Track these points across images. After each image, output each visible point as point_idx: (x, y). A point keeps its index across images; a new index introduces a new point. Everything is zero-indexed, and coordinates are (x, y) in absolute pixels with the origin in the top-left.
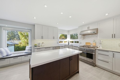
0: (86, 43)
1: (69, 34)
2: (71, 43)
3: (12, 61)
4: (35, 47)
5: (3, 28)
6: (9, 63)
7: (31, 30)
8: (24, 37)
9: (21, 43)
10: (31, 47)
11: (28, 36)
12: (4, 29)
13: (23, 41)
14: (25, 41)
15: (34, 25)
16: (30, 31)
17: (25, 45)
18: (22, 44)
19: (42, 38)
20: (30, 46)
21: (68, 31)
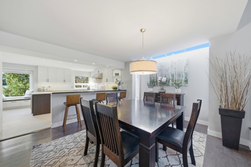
1: (90, 77)
7: (33, 71)
8: (16, 79)
9: (8, 91)
13: (15, 86)
14: (18, 86)
15: (37, 67)
19: (48, 81)
21: (90, 73)
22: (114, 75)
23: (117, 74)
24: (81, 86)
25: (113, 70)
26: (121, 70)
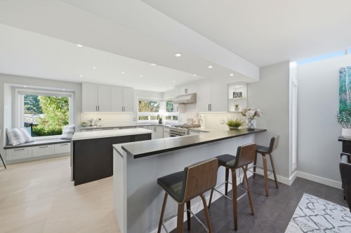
0: (188, 120)
1: (162, 101)
2: (168, 121)
3: (37, 152)
4: (83, 126)
5: (17, 90)
6: (30, 156)
7: (74, 92)
9: (44, 122)
10: (74, 128)
11: (66, 102)
12: (19, 92)
13: (53, 115)
14: (56, 115)
15: (81, 84)
16: (72, 94)
17: (57, 127)
18: (47, 124)
19: (98, 109)
20: (73, 126)
21: (162, 94)
22: (231, 96)
23: (237, 95)
24: (146, 118)
25: (228, 85)
26: (248, 84)
